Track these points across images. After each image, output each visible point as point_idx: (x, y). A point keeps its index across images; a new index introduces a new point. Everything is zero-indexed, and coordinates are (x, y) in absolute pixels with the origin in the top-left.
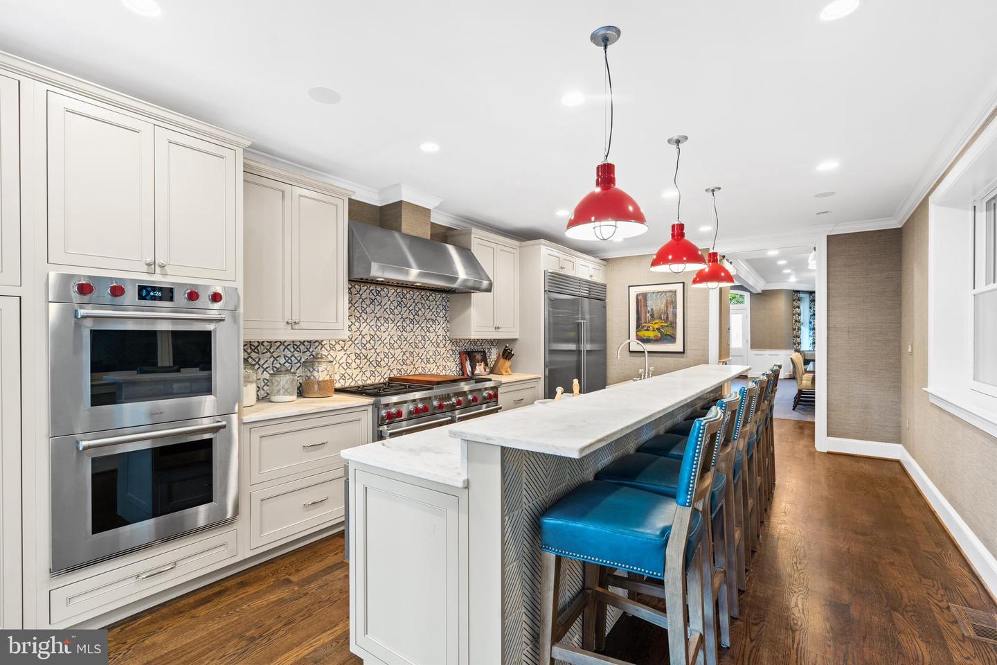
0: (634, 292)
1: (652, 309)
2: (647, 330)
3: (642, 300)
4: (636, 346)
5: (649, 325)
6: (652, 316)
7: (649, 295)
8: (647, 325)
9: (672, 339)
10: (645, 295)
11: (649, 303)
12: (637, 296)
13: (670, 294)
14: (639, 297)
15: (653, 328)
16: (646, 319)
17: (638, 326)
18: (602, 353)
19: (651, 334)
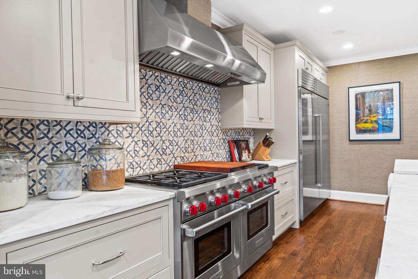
0: (353, 92)
1: (370, 106)
2: (366, 122)
3: (361, 98)
4: (354, 136)
5: (368, 118)
6: (370, 111)
7: (367, 94)
8: (365, 118)
9: (390, 129)
10: (363, 95)
11: (367, 100)
12: (356, 95)
13: (387, 92)
14: (358, 96)
15: (371, 121)
16: (364, 113)
17: (357, 120)
18: (327, 142)
19: (369, 126)
